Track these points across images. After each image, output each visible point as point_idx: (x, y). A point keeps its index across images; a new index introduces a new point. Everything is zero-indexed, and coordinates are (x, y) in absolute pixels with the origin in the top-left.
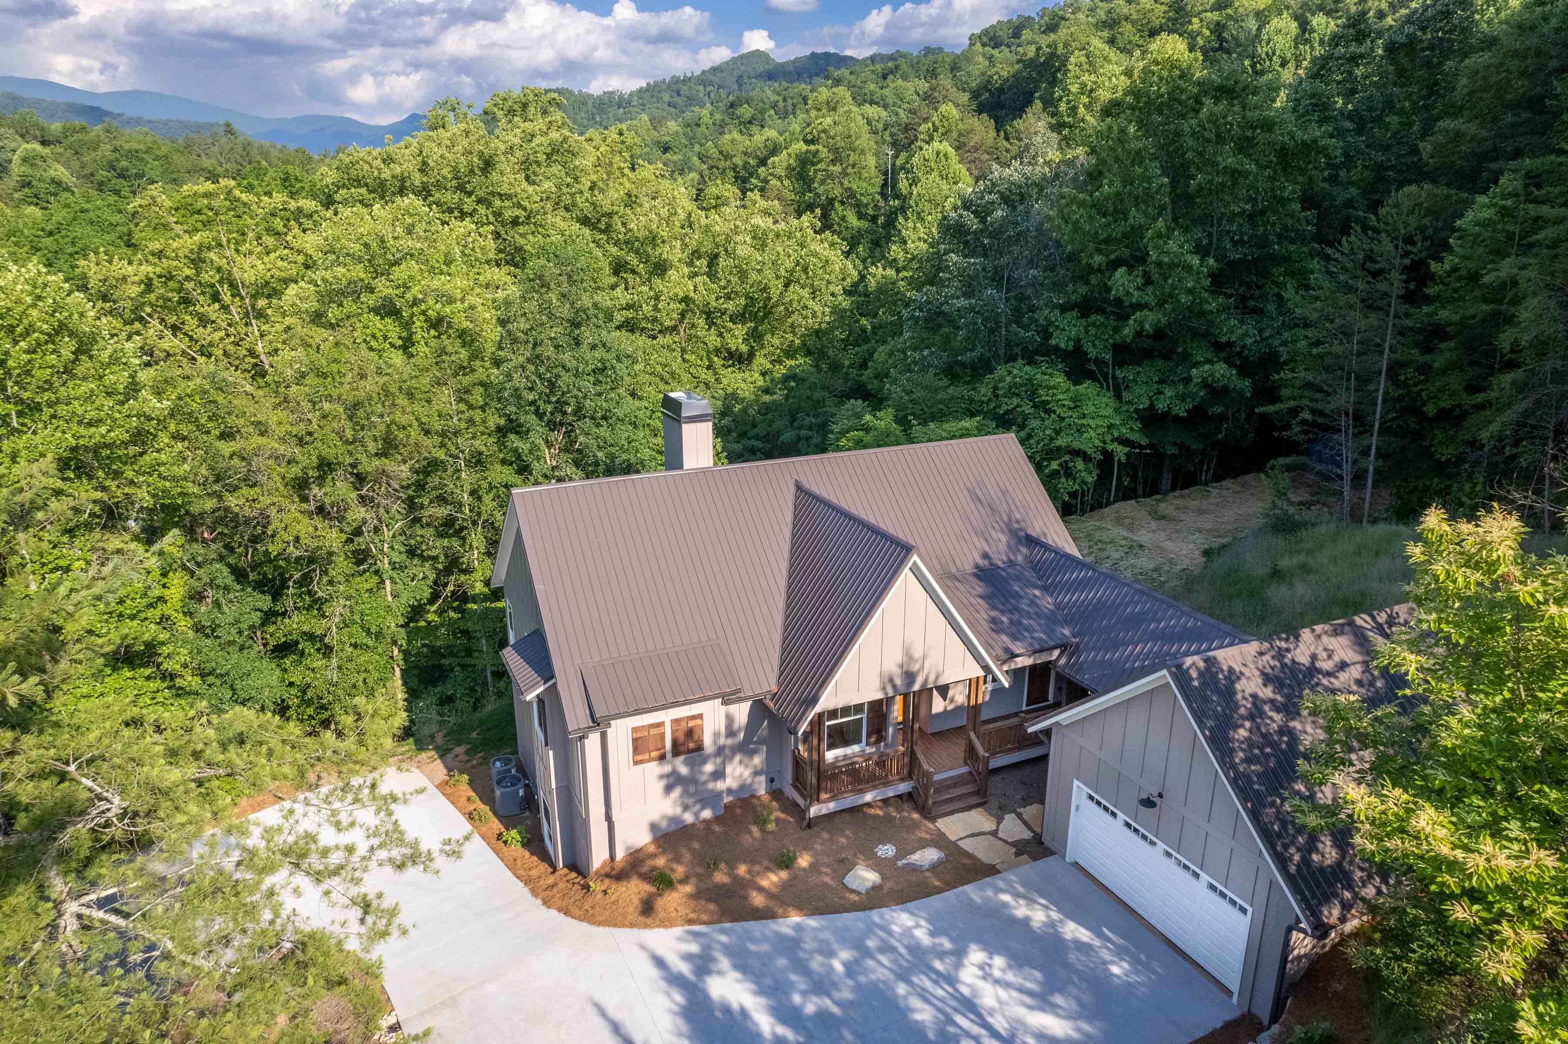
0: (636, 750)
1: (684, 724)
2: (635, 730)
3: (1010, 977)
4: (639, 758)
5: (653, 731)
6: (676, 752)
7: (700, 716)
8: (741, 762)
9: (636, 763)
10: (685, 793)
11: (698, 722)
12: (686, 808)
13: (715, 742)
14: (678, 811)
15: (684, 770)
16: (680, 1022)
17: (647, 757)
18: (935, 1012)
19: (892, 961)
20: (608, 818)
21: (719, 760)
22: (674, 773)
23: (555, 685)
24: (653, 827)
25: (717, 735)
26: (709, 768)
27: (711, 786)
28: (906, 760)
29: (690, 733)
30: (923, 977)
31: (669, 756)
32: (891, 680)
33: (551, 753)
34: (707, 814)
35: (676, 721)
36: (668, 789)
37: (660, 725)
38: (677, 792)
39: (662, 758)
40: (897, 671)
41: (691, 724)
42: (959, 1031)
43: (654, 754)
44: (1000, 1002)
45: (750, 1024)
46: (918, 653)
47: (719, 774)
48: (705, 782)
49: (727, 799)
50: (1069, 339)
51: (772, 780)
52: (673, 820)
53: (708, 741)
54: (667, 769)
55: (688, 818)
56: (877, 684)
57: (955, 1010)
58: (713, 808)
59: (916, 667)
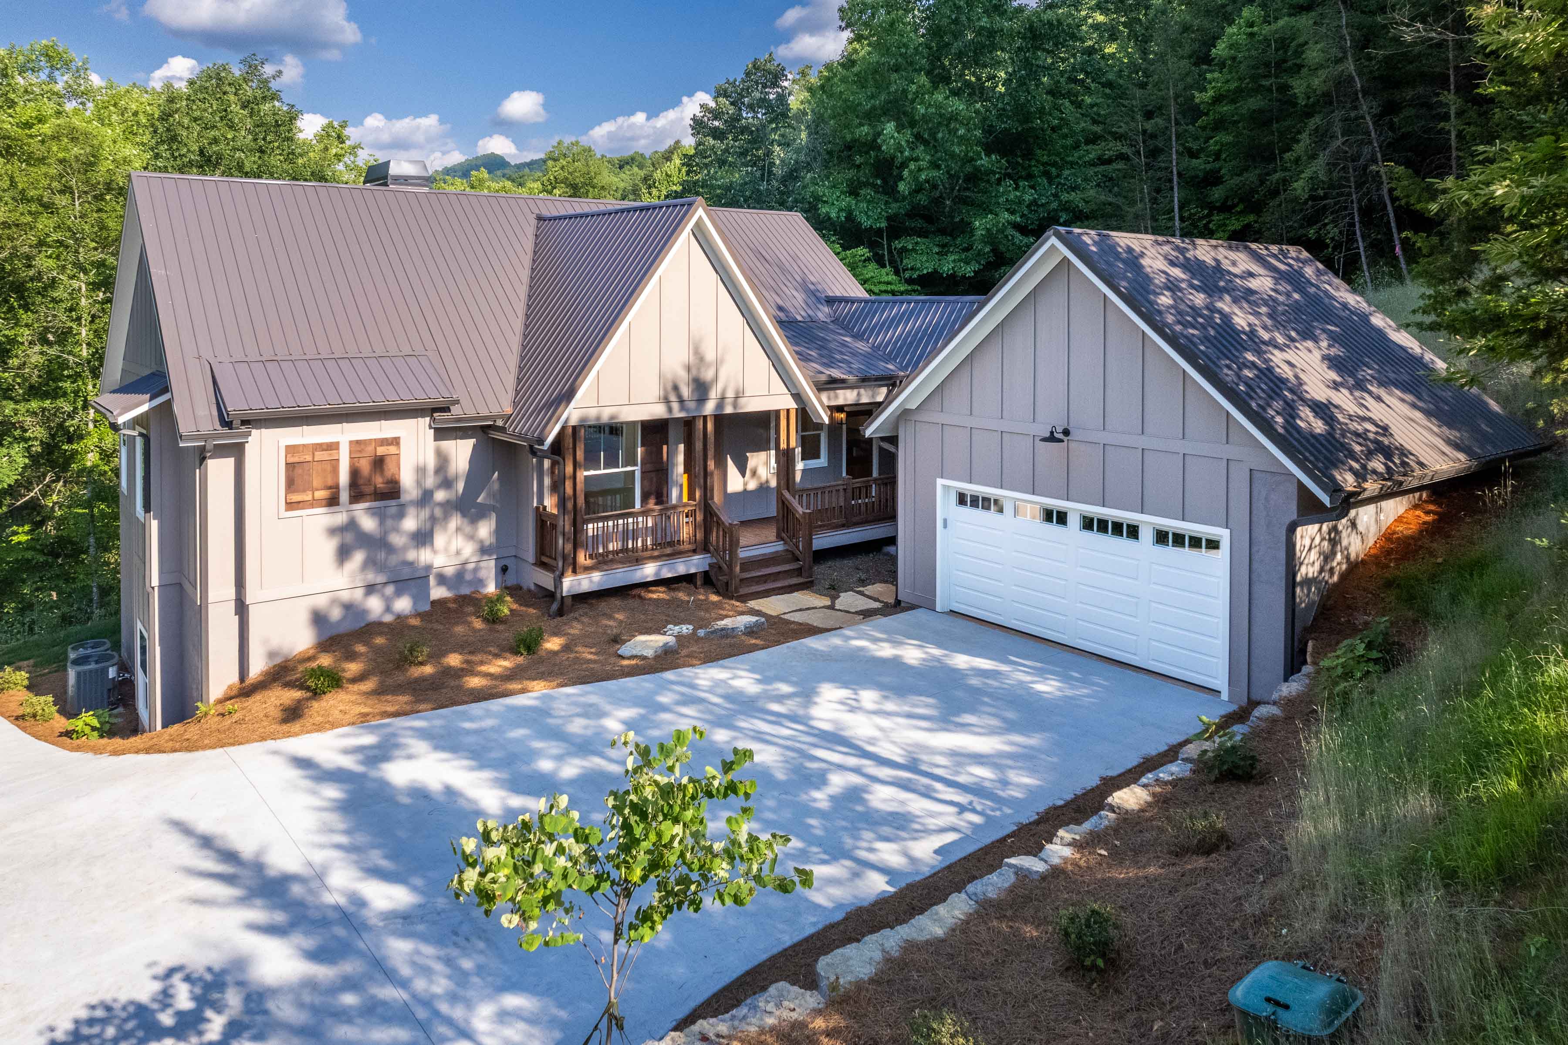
0: (291, 484)
1: (370, 449)
2: (291, 449)
3: (890, 706)
4: (296, 498)
5: (319, 455)
6: (357, 496)
7: (396, 441)
8: (458, 529)
9: (291, 506)
10: (369, 563)
11: (392, 450)
12: (370, 589)
13: (418, 483)
14: (359, 594)
15: (368, 524)
16: (335, 820)
17: (307, 497)
18: (779, 750)
19: (700, 711)
20: (241, 608)
21: (425, 513)
22: (352, 525)
23: (169, 404)
24: (318, 619)
25: (421, 471)
26: (410, 524)
27: (411, 555)
28: (700, 517)
29: (379, 463)
30: (756, 721)
31: (344, 496)
32: (676, 388)
33: (154, 524)
34: (403, 605)
35: (357, 445)
36: (343, 554)
37: (333, 447)
38: (358, 557)
39: (333, 501)
40: (683, 375)
41: (381, 451)
42: (823, 765)
43: (321, 494)
44: (881, 729)
45: (462, 802)
46: (710, 355)
47: (423, 538)
48: (405, 549)
49: (438, 592)
50: (841, 210)
51: (504, 570)
52: (348, 607)
53: (407, 479)
54: (339, 518)
55: (375, 605)
56: (654, 391)
57: (815, 746)
58: (416, 600)
59: (708, 375)
